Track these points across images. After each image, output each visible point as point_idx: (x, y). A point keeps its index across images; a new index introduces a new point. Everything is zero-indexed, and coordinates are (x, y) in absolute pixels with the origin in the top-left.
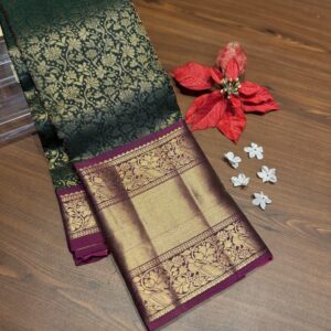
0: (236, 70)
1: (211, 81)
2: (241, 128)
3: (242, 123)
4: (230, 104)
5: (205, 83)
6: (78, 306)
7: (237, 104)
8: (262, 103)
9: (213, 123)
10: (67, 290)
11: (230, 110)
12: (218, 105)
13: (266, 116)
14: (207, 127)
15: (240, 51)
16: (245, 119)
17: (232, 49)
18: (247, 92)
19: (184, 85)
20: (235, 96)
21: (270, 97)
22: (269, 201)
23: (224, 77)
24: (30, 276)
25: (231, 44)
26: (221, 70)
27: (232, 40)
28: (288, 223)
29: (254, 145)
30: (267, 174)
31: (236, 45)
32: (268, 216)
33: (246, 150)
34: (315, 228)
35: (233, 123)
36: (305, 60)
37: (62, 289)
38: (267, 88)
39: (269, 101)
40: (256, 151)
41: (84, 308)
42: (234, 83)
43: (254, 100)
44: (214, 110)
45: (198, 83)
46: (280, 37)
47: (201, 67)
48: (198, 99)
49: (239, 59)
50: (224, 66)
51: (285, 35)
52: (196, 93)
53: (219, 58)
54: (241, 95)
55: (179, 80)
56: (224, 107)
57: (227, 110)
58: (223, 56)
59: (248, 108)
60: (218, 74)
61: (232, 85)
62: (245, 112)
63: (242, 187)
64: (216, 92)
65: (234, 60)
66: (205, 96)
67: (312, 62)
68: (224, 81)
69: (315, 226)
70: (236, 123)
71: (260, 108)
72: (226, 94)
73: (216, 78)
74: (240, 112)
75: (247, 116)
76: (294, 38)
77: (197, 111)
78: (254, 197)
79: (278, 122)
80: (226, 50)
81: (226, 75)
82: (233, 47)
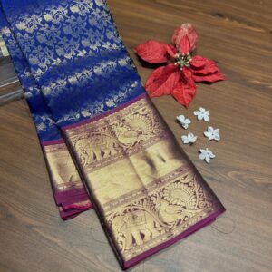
0: (188, 46)
1: (167, 56)
2: (192, 96)
3: (192, 91)
4: (183, 75)
5: (162, 57)
6: (50, 241)
7: (188, 74)
8: (210, 74)
9: (168, 91)
10: (40, 227)
11: (183, 80)
12: (173, 76)
13: (213, 86)
14: (163, 95)
15: (192, 31)
16: (195, 88)
17: (185, 28)
18: (197, 64)
19: (144, 59)
20: (187, 68)
21: (217, 69)
22: (213, 156)
23: (178, 52)
24: (11, 216)
25: (184, 25)
26: (175, 46)
27: (186, 22)
28: (229, 174)
29: (202, 109)
30: (212, 134)
31: (189, 25)
32: (212, 168)
33: (196, 113)
34: (252, 179)
35: (186, 91)
37: (36, 227)
38: (215, 62)
39: (216, 72)
40: (203, 114)
41: (53, 242)
42: (186, 57)
43: (203, 72)
44: (169, 80)
45: (156, 57)
46: (227, 19)
47: (158, 44)
48: (156, 71)
49: (191, 37)
50: (178, 43)
51: (232, 18)
52: (154, 66)
53: (174, 36)
54: (192, 67)
55: (140, 55)
56: (178, 77)
57: (180, 80)
58: (177, 35)
59: (198, 79)
60: (173, 50)
61: (183, 58)
62: (196, 82)
63: (191, 144)
64: (170, 65)
65: (187, 37)
66: (162, 68)
67: (255, 41)
68: (177, 55)
69: (252, 177)
70: (187, 91)
71: (208, 79)
72: (179, 66)
73: (171, 53)
74: (191, 81)
75: (197, 85)
76: (240, 21)
77: (155, 80)
78: (200, 153)
79: (223, 90)
80: (180, 29)
81: (180, 50)
82: (186, 27)
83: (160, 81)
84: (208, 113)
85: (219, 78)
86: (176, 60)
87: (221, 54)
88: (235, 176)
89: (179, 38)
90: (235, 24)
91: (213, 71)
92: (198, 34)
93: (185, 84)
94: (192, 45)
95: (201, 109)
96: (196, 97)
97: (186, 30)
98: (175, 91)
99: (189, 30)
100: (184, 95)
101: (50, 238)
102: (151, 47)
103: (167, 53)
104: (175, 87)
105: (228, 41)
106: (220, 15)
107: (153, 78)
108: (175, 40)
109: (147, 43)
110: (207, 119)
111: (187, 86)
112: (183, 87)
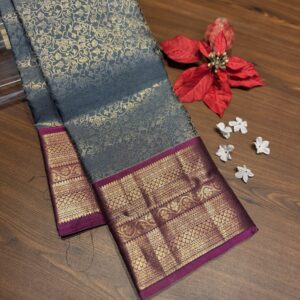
83: (189, 84)
84: (245, 124)
85: (257, 83)
88: (276, 198)
89: (214, 35)
90: (276, 21)
91: (251, 75)
92: (235, 32)
93: (219, 89)
94: (229, 43)
95: (237, 119)
96: (231, 105)
97: (222, 26)
98: (207, 96)
99: (225, 26)
100: (217, 102)
102: (180, 44)
103: (199, 51)
104: (208, 92)
105: (267, 40)
106: (258, 10)
107: (182, 81)
108: (209, 36)
109: (176, 39)
110: (244, 131)
111: (221, 92)
112: (217, 92)
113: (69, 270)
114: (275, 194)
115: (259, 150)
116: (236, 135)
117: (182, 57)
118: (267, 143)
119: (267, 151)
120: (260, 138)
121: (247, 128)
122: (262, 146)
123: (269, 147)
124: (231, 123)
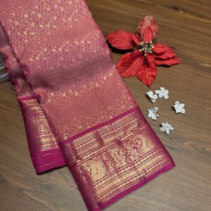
0: (151, 35)
1: (133, 43)
2: (154, 77)
3: (154, 73)
4: (146, 60)
5: (129, 44)
6: (37, 202)
7: (151, 59)
8: (169, 59)
9: (134, 73)
10: (29, 191)
11: (146, 63)
12: (138, 60)
13: (171, 69)
14: (130, 76)
15: (153, 22)
16: (156, 70)
17: (148, 21)
18: (158, 51)
19: (114, 46)
20: (150, 54)
21: (174, 55)
22: (172, 129)
23: (142, 40)
25: (147, 17)
26: (140, 35)
27: (149, 15)
28: (185, 144)
29: (163, 89)
31: (151, 18)
32: (171, 139)
34: (204, 148)
35: (148, 73)
36: (199, 29)
37: (25, 190)
38: (172, 48)
39: (174, 57)
40: (164, 93)
41: (40, 203)
42: (149, 44)
43: (163, 57)
44: (134, 63)
45: (123, 44)
46: (182, 12)
47: (126, 33)
48: (124, 56)
49: (153, 28)
50: (142, 32)
51: (185, 11)
53: (139, 27)
54: (154, 53)
55: (110, 42)
56: (142, 61)
57: (144, 64)
58: (141, 25)
59: (159, 62)
60: (138, 38)
61: (147, 46)
62: (157, 66)
64: (136, 51)
65: (149, 28)
66: (129, 54)
67: (204, 30)
68: (142, 43)
69: (203, 146)
70: (150, 73)
71: (167, 63)
72: (143, 52)
73: (136, 41)
74: (153, 65)
75: (158, 68)
76: (192, 13)
77: (123, 64)
78: (161, 126)
80: (143, 21)
81: (144, 38)
82: (148, 19)
83: (126, 65)
84: (167, 92)
85: (176, 62)
86: (141, 47)
87: (177, 42)
89: (143, 29)
90: (188, 16)
91: (171, 57)
92: (158, 25)
93: (148, 67)
94: (154, 34)
95: (161, 88)
96: (157, 78)
97: (149, 22)
98: (139, 73)
99: (151, 21)
100: (147, 77)
101: (37, 199)
102: (120, 36)
103: (133, 41)
104: (140, 70)
105: (182, 30)
106: (176, 8)
107: (121, 62)
108: (140, 30)
109: (116, 32)
110: (166, 97)
111: (150, 69)
112: (147, 69)
113: (42, 201)
114: (189, 142)
115: (178, 111)
116: (161, 100)
117: (121, 45)
118: (183, 105)
119: (183, 111)
120: (178, 102)
121: (168, 95)
122: (180, 108)
123: (184, 108)
124: (157, 92)
